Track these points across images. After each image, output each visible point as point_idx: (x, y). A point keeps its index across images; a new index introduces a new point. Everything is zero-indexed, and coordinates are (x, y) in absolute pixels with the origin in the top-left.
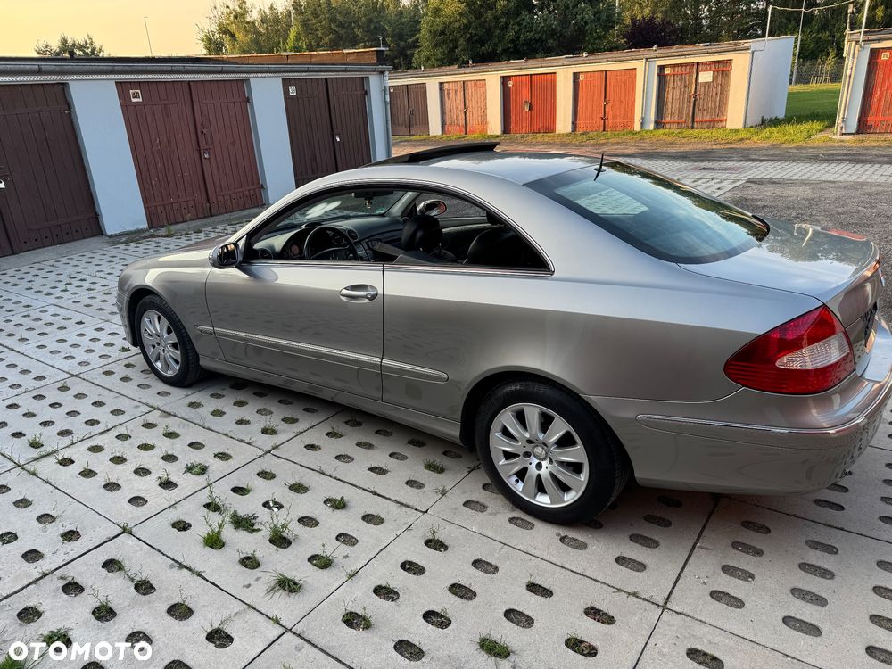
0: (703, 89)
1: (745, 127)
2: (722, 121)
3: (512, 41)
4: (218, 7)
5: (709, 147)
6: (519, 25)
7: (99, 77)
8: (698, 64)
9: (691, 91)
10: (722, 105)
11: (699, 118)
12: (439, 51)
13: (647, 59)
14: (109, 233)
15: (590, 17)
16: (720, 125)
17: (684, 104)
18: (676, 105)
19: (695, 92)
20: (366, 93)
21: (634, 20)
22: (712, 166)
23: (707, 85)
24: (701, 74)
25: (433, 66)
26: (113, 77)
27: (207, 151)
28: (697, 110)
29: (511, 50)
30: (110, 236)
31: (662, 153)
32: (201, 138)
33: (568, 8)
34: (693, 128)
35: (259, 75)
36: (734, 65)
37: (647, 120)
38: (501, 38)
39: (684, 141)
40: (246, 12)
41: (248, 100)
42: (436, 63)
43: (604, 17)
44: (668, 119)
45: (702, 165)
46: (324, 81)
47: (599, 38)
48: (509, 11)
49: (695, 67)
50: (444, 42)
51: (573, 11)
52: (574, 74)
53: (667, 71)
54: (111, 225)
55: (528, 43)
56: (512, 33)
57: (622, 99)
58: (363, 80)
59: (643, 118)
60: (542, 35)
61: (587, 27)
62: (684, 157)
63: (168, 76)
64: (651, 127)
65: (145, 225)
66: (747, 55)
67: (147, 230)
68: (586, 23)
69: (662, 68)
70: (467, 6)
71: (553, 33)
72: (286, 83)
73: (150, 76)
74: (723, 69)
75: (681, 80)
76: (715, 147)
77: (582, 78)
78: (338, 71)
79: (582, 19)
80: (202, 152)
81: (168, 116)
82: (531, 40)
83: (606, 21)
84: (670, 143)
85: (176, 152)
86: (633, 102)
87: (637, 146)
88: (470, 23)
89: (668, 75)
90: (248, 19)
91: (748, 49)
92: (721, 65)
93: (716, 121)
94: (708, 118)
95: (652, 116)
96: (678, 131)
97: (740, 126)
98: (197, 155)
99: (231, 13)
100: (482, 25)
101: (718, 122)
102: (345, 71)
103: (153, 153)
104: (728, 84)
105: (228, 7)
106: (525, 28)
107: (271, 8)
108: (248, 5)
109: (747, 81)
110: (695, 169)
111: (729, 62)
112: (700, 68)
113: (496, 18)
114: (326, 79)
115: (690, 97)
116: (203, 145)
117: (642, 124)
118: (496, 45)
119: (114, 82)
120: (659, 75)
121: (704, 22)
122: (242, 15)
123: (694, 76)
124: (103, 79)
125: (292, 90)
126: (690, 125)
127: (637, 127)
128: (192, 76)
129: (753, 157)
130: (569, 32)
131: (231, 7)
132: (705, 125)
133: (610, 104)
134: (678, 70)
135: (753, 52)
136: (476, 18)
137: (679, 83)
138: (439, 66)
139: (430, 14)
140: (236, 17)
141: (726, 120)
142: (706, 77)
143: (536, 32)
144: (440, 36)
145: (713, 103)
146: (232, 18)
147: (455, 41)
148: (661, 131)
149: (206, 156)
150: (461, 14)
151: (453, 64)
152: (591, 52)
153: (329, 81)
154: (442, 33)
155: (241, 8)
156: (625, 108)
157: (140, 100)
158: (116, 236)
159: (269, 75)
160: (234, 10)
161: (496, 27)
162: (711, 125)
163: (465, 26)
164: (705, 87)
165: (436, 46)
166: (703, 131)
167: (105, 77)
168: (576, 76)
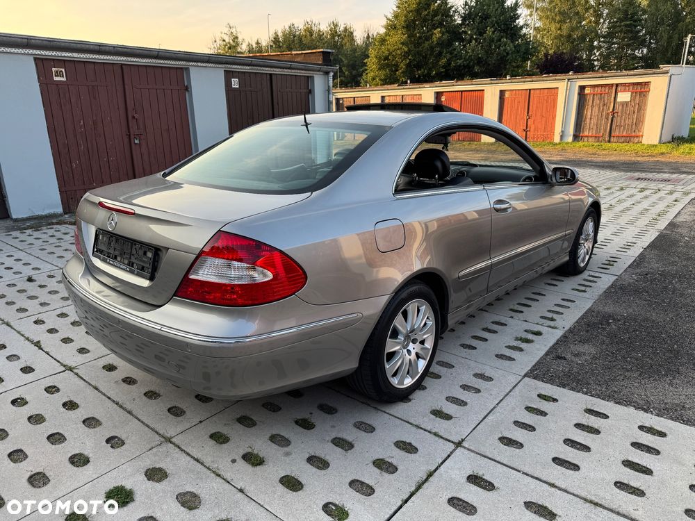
0: (620, 108)
1: (660, 142)
2: (638, 137)
3: (444, 67)
4: (218, 41)
5: (633, 159)
6: (451, 54)
7: (13, 50)
8: (617, 85)
9: (609, 109)
10: (639, 123)
11: (616, 133)
12: (382, 73)
13: (569, 80)
14: (14, 216)
15: (511, 49)
16: (636, 140)
17: (602, 120)
18: (594, 121)
19: (613, 110)
20: (310, 92)
21: (546, 55)
22: (647, 177)
23: (624, 104)
24: (619, 94)
25: (377, 85)
26: (30, 51)
27: (139, 136)
28: (614, 126)
29: (443, 74)
30: (16, 220)
31: (588, 161)
32: (132, 123)
33: (493, 41)
34: (609, 141)
35: (199, 64)
36: (652, 87)
37: (566, 133)
38: (435, 65)
39: (604, 152)
40: (238, 44)
41: (187, 88)
42: (380, 82)
43: (523, 49)
44: (586, 133)
45: (637, 175)
46: (269, 76)
47: (518, 67)
48: (443, 42)
49: (614, 87)
50: (388, 65)
51: (497, 44)
52: (501, 91)
53: (587, 91)
54: (18, 208)
55: (458, 68)
56: (444, 60)
57: (544, 114)
58: (309, 79)
59: (562, 131)
60: (470, 62)
61: (509, 57)
62: (612, 166)
63: (97, 57)
64: (570, 139)
65: (60, 210)
66: (665, 79)
67: (61, 215)
68: (508, 54)
69: (582, 88)
70: (409, 37)
71: (479, 61)
72: (229, 75)
73: (75, 55)
74: (641, 90)
75: (600, 99)
76: (639, 159)
77: (507, 95)
78: (283, 68)
79: (505, 50)
80: (132, 137)
81: (95, 98)
82: (460, 66)
83: (524, 53)
84: (593, 154)
85: (103, 136)
86: (554, 117)
87: (561, 155)
88: (410, 51)
89: (587, 94)
90: (239, 50)
91: (667, 73)
92: (639, 87)
93: (632, 136)
94: (625, 134)
95: (571, 130)
96: (597, 144)
97: (656, 142)
98: (126, 140)
99: (226, 45)
100: (419, 53)
101: (634, 137)
102: (289, 68)
103: (75, 136)
104: (645, 104)
105: (224, 41)
106: (456, 56)
107: (258, 43)
108: (240, 40)
109: (664, 101)
110: (631, 178)
111: (647, 84)
112: (619, 89)
113: (432, 48)
114: (271, 75)
115: (608, 114)
116: (134, 130)
117: (562, 137)
118: (430, 70)
119: (32, 59)
120: (579, 94)
121: (596, 63)
122: (234, 47)
123: (613, 96)
124: (17, 53)
125: (235, 83)
126: (607, 139)
127: (557, 139)
128: (124, 59)
129: (685, 170)
130: (493, 60)
131: (227, 41)
132: (622, 140)
133: (532, 119)
134: (598, 90)
135: (671, 76)
136: (415, 47)
137: (598, 102)
138: (382, 85)
139: (377, 44)
140: (230, 48)
141: (642, 136)
142: (624, 97)
143: (465, 60)
144: (384, 60)
145: (630, 121)
146: (227, 49)
147: (397, 66)
148: (580, 144)
149: (137, 141)
150: (403, 44)
151: (394, 84)
152: (513, 76)
153: (273, 76)
154: (386, 58)
155: (234, 42)
156: (546, 122)
157: (64, 79)
158: (24, 220)
159: (210, 65)
160: (229, 43)
161: (431, 55)
162: (628, 139)
163: (406, 52)
164: (623, 106)
165: (379, 69)
166: (621, 145)
167: (20, 51)
168: (502, 93)
